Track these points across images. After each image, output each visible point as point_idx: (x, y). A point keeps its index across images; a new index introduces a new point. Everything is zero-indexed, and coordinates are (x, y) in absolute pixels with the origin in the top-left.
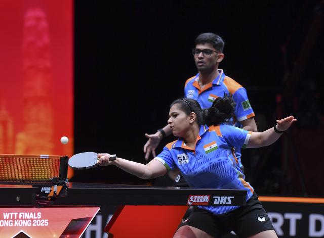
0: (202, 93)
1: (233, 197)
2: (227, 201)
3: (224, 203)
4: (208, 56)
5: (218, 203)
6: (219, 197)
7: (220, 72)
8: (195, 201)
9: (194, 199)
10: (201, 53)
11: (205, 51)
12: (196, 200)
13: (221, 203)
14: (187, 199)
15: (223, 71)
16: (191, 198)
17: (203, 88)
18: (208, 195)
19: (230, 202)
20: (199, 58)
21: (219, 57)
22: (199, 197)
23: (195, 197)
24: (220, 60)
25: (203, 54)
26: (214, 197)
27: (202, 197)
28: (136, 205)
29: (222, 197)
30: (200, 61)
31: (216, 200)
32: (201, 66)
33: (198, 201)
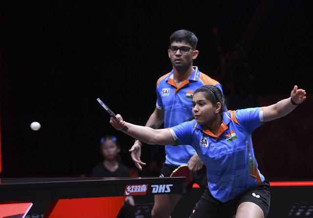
0: (179, 91)
1: (172, 185)
2: (166, 189)
3: (163, 191)
4: (185, 54)
5: (156, 192)
6: (157, 186)
7: (195, 68)
8: (132, 191)
9: (131, 189)
10: (179, 50)
11: (182, 49)
12: (134, 190)
13: (160, 192)
14: (125, 189)
15: (197, 68)
16: (129, 188)
17: (179, 85)
18: (145, 184)
19: (169, 190)
20: (176, 55)
21: (194, 54)
22: (136, 187)
23: (133, 187)
24: (195, 57)
25: (180, 51)
26: (152, 186)
27: (139, 186)
28: (71, 199)
29: (161, 186)
30: (178, 58)
31: (154, 189)
32: (178, 63)
33: (136, 191)
